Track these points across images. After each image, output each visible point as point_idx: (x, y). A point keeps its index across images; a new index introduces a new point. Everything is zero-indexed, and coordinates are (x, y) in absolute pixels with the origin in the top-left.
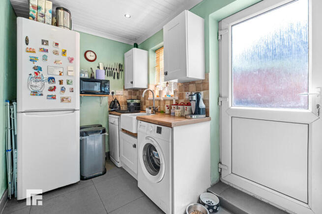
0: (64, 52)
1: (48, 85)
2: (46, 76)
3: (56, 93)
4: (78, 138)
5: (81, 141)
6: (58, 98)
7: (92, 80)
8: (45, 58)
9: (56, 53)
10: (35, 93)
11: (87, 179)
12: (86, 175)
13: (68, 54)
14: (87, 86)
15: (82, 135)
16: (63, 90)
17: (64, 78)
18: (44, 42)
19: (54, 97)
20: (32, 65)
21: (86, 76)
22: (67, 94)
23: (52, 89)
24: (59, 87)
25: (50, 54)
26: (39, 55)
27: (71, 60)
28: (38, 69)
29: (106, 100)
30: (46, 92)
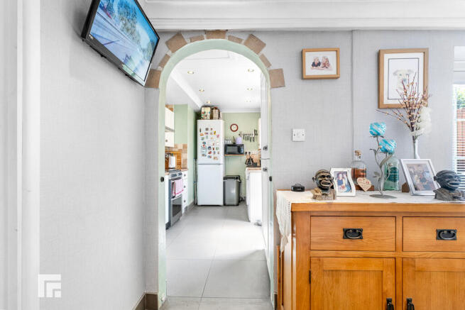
0: (215, 133)
1: (208, 151)
2: (207, 146)
3: (212, 155)
4: (222, 181)
5: (224, 183)
6: (213, 157)
7: (234, 145)
8: (207, 137)
9: (211, 134)
10: (203, 155)
11: (228, 205)
12: (227, 203)
13: (217, 133)
14: (230, 149)
15: (225, 178)
16: (214, 153)
17: (215, 147)
18: (207, 129)
19: (210, 157)
20: (202, 141)
21: (230, 142)
22: (216, 155)
23: (210, 153)
24: (212, 151)
25: (209, 135)
26: (205, 136)
27: (218, 136)
28: (204, 143)
29: (244, 158)
30: (208, 155)
